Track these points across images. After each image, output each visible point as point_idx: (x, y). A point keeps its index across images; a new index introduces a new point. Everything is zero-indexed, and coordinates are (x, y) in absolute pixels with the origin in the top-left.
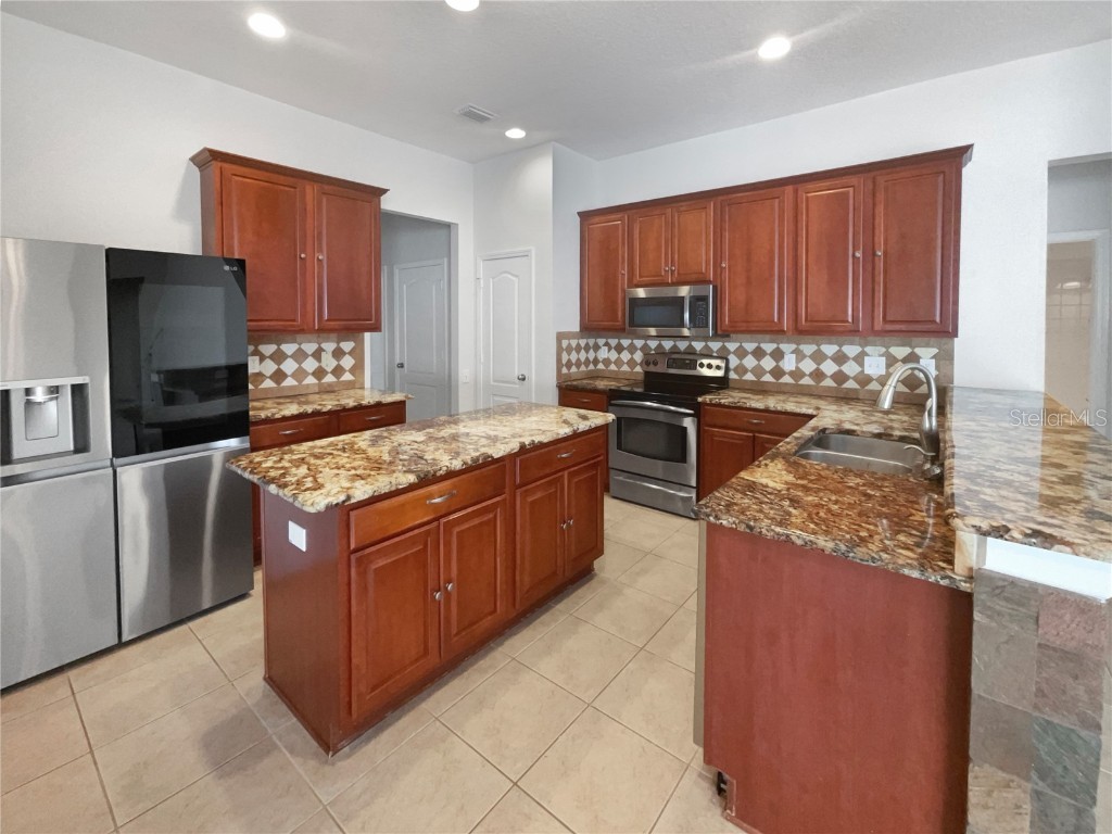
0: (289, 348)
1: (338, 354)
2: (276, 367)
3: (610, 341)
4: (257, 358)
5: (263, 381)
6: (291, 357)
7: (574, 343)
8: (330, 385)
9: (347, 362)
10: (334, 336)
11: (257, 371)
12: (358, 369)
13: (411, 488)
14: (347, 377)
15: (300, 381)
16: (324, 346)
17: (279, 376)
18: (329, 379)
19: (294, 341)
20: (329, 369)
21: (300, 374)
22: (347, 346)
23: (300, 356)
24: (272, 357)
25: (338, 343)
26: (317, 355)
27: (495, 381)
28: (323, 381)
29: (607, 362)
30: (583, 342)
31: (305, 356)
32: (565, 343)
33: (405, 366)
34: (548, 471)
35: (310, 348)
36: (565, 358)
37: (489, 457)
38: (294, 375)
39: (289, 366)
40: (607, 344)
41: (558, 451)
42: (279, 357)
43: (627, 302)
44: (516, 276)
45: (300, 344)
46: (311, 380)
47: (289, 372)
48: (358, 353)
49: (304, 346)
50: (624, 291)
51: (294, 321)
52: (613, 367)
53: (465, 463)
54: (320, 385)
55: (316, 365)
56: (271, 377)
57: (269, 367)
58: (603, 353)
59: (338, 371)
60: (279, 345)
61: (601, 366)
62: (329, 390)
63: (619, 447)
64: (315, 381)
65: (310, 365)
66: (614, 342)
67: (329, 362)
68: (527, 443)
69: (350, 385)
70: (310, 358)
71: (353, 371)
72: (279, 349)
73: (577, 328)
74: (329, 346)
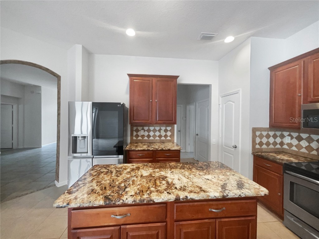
0: (152, 128)
1: (166, 131)
2: (148, 133)
3: (292, 134)
4: (143, 131)
5: (144, 138)
6: (152, 131)
7: (265, 133)
8: (163, 140)
9: (169, 134)
10: (165, 125)
11: (143, 134)
12: (172, 136)
13: (100, 207)
14: (169, 138)
15: (154, 138)
16: (162, 128)
17: (149, 136)
18: (163, 138)
19: (153, 126)
20: (163, 135)
21: (154, 136)
22: (169, 128)
23: (155, 131)
24: (147, 131)
25: (166, 127)
26: (160, 131)
27: (225, 146)
28: (161, 139)
29: (290, 145)
30: (271, 133)
31: (156, 131)
32: (258, 133)
33: (199, 135)
34: (200, 216)
35: (157, 128)
36: (258, 140)
37: (151, 201)
38: (153, 136)
39: (152, 134)
40: (289, 135)
41: (210, 206)
42: (149, 131)
43: (302, 112)
44: (234, 102)
45: (155, 127)
46: (157, 138)
47: (151, 135)
48: (172, 131)
49: (156, 128)
50: (300, 106)
51: (148, 120)
52: (294, 148)
53: (134, 201)
54: (160, 140)
55: (159, 134)
56: (146, 136)
57: (146, 134)
58: (287, 140)
59: (166, 136)
60: (149, 127)
61: (285, 147)
62: (163, 142)
63: (292, 199)
64: (159, 139)
65: (157, 134)
66: (295, 135)
67: (163, 133)
68: (181, 197)
69: (169, 141)
70: (158, 131)
71: (170, 136)
72: (149, 128)
73: (267, 126)
74: (163, 128)
